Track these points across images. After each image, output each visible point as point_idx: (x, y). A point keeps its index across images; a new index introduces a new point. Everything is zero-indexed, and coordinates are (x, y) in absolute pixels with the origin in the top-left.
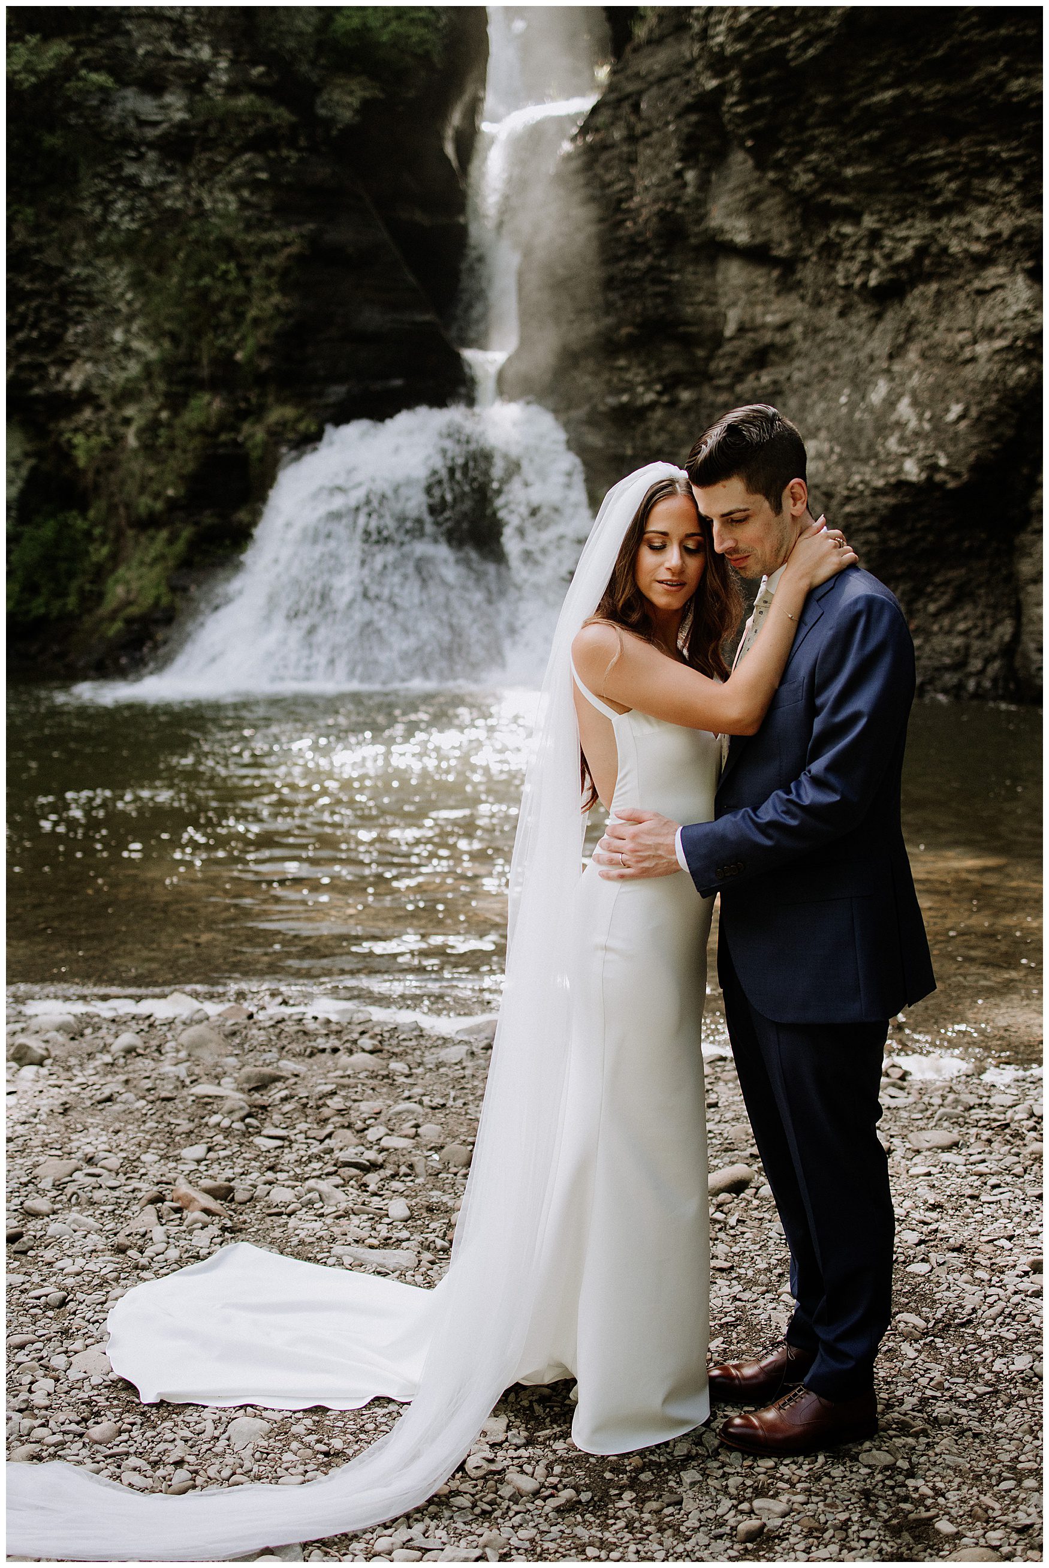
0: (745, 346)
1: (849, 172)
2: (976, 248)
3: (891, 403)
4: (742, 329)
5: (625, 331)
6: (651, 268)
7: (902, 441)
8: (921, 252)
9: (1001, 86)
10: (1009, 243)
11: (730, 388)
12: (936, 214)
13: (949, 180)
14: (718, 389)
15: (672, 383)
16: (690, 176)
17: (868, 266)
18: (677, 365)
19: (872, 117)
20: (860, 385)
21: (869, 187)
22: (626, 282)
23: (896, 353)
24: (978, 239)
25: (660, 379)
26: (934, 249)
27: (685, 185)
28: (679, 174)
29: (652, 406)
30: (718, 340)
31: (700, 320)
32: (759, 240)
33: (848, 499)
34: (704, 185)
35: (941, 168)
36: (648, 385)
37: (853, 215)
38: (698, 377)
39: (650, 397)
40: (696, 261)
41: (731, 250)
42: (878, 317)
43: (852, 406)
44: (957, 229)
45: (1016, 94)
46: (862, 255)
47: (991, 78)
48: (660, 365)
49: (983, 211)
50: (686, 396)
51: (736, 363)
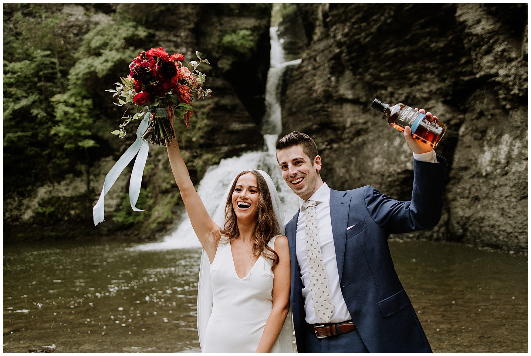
0: (353, 130)
1: (382, 74)
2: (425, 95)
3: (401, 145)
4: (352, 124)
5: (315, 126)
6: (322, 107)
7: (406, 157)
9: (428, 46)
10: (435, 93)
11: (349, 143)
12: (411, 86)
13: (414, 75)
14: (345, 143)
15: (331, 142)
16: (333, 79)
18: (332, 136)
19: (388, 58)
20: (391, 140)
21: (389, 79)
22: (314, 112)
24: (425, 93)
25: (327, 141)
26: (411, 96)
27: (331, 82)
28: (329, 79)
30: (344, 128)
31: (338, 122)
32: (356, 97)
33: (389, 176)
34: (337, 81)
35: (411, 72)
36: (323, 143)
37: (385, 88)
38: (339, 140)
39: (323, 147)
40: (336, 104)
41: (347, 101)
43: (389, 147)
44: (418, 90)
45: (433, 48)
47: (425, 44)
48: (327, 136)
49: (426, 84)
50: (335, 146)
51: (351, 135)
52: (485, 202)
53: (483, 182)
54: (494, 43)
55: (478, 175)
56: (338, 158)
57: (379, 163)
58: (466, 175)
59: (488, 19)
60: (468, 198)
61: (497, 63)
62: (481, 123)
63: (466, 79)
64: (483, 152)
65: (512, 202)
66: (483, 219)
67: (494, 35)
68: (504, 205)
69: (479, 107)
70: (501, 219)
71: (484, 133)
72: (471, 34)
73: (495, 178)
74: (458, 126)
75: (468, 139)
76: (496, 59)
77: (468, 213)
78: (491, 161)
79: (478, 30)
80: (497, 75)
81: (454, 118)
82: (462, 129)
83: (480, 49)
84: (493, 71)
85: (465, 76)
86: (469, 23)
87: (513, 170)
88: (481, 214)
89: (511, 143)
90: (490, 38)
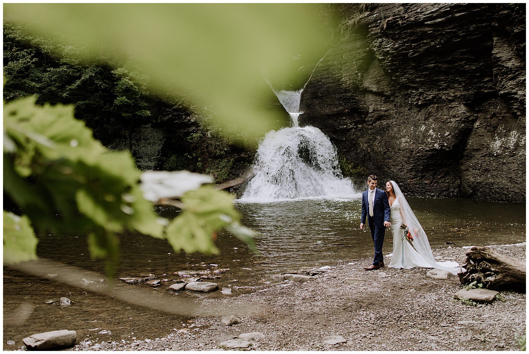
0: (376, 114)
1: (418, 80)
2: (450, 98)
3: (427, 131)
4: (374, 110)
5: (347, 111)
6: (352, 96)
7: (432, 139)
8: (434, 98)
9: (463, 67)
10: (459, 98)
11: (372, 125)
12: (439, 90)
13: (444, 83)
14: (369, 125)
15: (357, 123)
16: (359, 74)
17: (418, 100)
18: (357, 119)
19: (426, 69)
20: (416, 126)
21: (422, 84)
22: (345, 99)
23: (426, 119)
24: (451, 96)
25: (354, 122)
26: (438, 97)
27: (358, 76)
28: (357, 74)
29: (352, 128)
30: (367, 113)
31: (364, 108)
32: (380, 91)
33: (418, 152)
34: (362, 76)
35: (442, 81)
36: (351, 124)
37: (417, 89)
38: (363, 122)
39: (351, 126)
40: (361, 94)
41: (371, 92)
42: (420, 111)
43: (415, 131)
44: (444, 94)
45: (466, 68)
46: (417, 97)
47: (460, 65)
48: (354, 119)
49: (452, 90)
50: (360, 126)
51: (373, 119)
52: (495, 173)
53: (493, 160)
54: (518, 74)
55: (490, 155)
56: (362, 136)
57: (406, 142)
58: (478, 155)
59: (516, 59)
60: (479, 170)
61: (518, 87)
62: (494, 121)
63: (486, 91)
64: (495, 140)
65: (519, 173)
66: (493, 184)
67: (519, 70)
68: (513, 175)
69: (492, 110)
70: (509, 184)
71: (495, 128)
72: (503, 66)
73: (503, 158)
74: (474, 121)
75: (481, 131)
76: (518, 84)
77: (479, 180)
78: (501, 147)
79: (509, 64)
80: (516, 93)
81: (472, 116)
82: (477, 124)
83: (507, 76)
84: (514, 91)
85: (485, 89)
86: (504, 59)
87: (520, 154)
88: (491, 180)
89: (519, 136)
90: (517, 71)
